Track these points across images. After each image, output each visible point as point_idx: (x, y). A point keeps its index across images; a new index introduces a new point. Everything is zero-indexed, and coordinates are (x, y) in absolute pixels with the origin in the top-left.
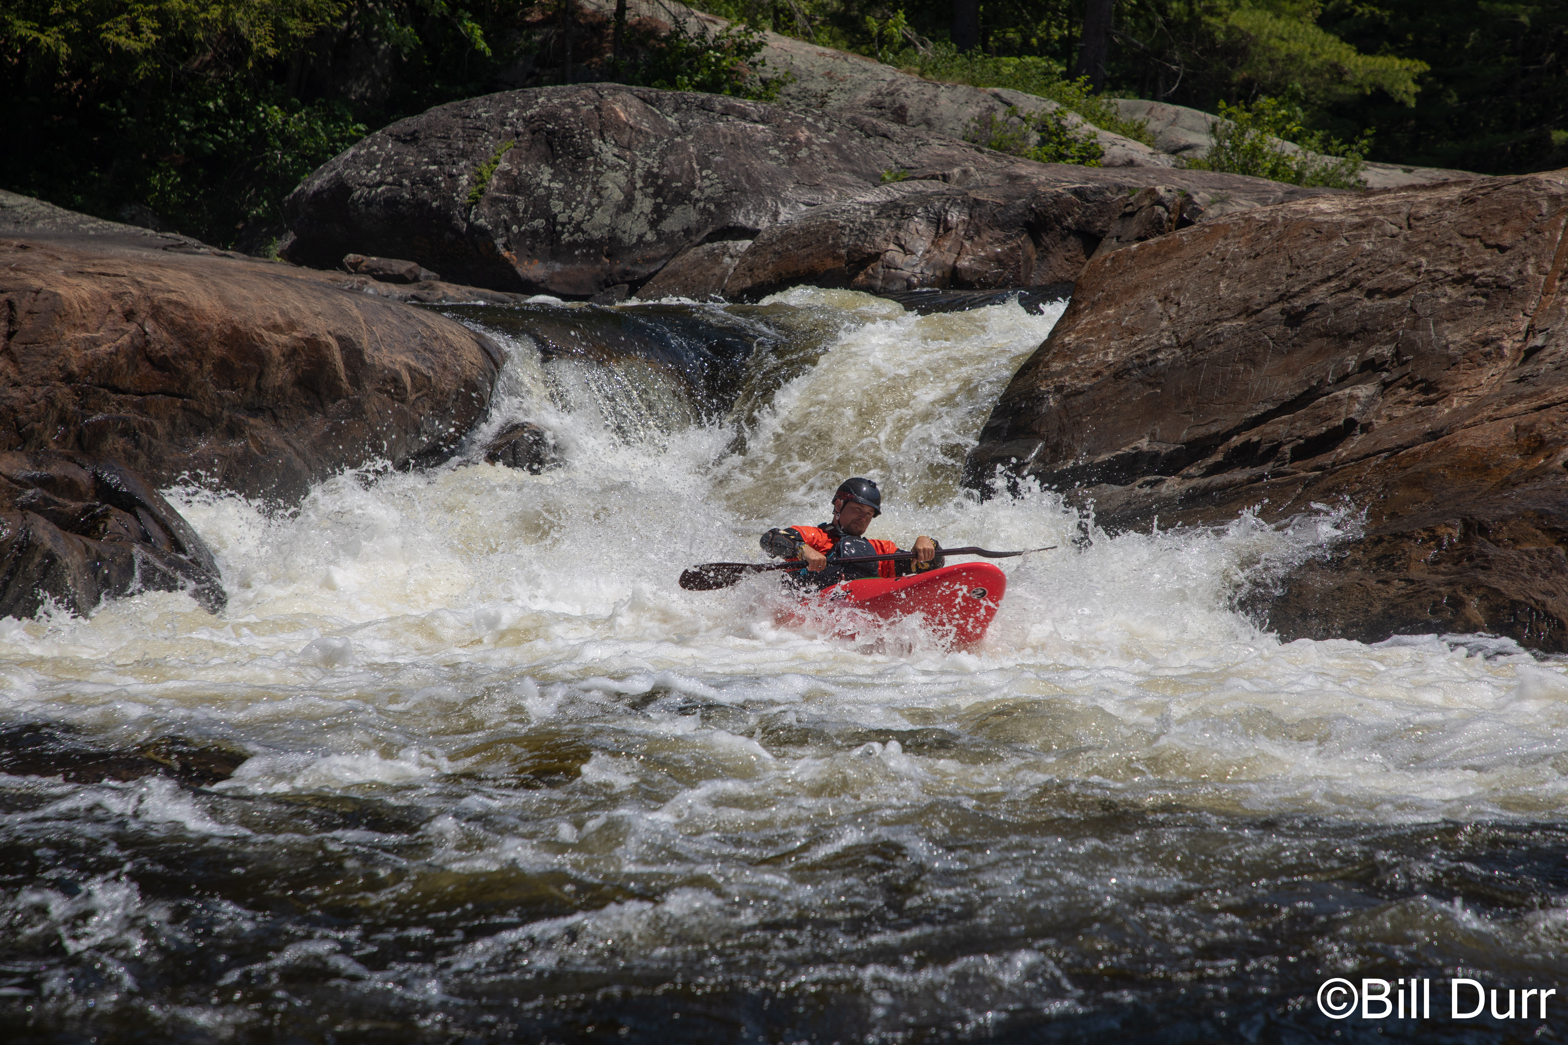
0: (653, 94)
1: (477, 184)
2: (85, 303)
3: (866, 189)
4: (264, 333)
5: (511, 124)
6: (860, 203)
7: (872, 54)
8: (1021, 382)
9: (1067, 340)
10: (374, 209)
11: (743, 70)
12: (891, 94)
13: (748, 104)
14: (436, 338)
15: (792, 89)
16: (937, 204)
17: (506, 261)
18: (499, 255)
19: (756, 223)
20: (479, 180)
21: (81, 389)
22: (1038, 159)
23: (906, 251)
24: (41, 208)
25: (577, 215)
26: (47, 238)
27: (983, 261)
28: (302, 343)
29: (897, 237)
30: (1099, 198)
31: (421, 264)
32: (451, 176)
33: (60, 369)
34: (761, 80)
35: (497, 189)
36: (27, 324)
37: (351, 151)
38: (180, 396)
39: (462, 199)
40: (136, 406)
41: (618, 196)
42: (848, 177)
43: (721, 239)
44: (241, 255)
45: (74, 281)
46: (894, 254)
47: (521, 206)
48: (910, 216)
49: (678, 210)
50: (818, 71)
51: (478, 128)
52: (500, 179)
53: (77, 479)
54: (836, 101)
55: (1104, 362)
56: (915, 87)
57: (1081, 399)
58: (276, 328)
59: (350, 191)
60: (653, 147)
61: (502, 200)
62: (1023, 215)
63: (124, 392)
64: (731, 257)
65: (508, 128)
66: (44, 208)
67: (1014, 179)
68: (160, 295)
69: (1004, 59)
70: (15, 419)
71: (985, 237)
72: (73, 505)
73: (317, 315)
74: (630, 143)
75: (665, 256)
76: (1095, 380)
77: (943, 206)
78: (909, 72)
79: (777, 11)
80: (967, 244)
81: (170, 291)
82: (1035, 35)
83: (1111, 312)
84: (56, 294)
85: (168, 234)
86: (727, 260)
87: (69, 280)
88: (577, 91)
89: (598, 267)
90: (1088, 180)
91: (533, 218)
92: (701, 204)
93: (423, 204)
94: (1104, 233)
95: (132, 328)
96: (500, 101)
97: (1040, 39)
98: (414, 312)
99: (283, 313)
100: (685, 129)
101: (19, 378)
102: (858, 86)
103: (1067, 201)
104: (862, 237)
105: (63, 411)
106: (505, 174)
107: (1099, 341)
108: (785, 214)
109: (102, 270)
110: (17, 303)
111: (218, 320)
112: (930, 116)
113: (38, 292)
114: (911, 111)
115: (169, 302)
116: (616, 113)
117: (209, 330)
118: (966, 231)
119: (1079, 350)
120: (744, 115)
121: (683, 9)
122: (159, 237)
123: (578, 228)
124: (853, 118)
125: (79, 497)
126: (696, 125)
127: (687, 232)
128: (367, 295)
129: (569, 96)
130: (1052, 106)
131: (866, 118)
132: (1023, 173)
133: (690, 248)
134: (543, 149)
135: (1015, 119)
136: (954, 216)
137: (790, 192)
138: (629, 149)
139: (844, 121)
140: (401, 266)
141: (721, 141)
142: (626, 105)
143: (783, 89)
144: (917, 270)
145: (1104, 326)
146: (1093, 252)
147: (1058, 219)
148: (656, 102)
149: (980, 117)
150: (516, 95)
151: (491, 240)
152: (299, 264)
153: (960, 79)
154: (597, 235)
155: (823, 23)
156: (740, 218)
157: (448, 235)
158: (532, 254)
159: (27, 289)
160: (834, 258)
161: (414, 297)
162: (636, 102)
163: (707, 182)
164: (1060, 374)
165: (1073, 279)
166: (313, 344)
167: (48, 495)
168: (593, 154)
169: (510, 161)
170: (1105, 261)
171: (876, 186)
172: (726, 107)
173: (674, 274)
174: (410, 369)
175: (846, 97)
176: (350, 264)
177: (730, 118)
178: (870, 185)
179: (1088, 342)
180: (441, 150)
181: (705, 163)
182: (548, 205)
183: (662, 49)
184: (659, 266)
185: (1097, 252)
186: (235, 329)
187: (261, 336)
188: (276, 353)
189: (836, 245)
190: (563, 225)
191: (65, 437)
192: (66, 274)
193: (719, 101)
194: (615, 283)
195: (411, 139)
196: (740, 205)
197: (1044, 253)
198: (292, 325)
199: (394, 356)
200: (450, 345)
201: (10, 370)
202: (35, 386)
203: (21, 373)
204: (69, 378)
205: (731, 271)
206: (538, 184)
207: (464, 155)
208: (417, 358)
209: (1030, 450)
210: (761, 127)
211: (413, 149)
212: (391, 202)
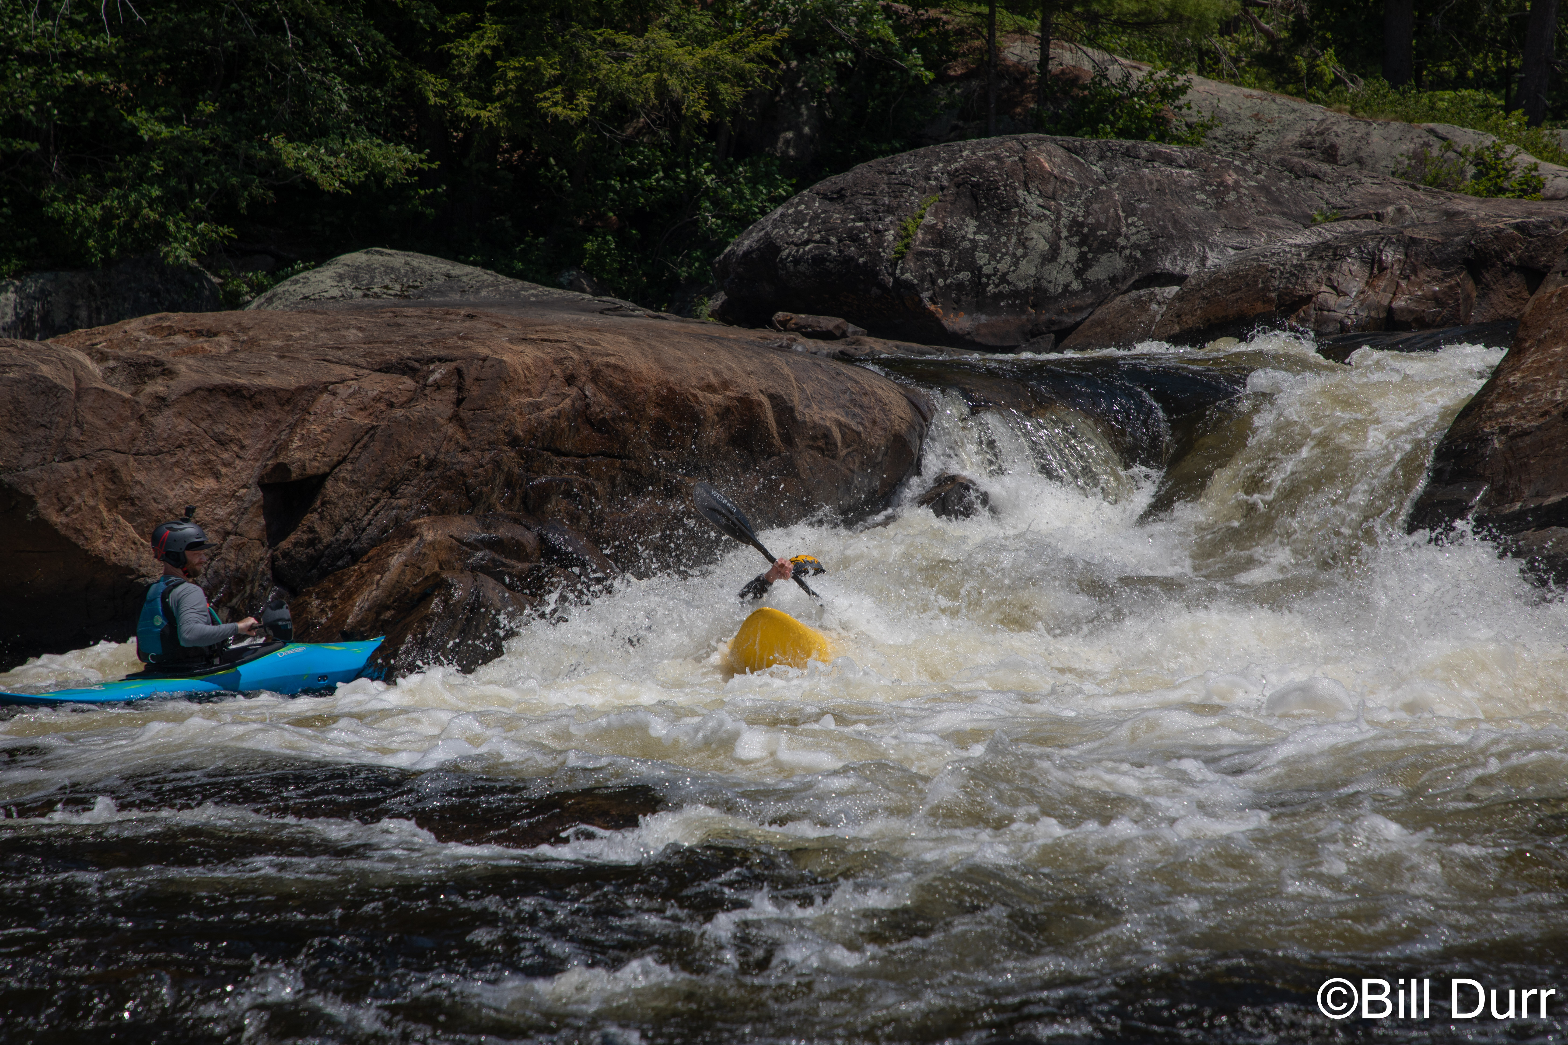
0: (1078, 144)
1: (902, 238)
2: (528, 368)
3: (1297, 231)
4: (699, 393)
5: (936, 179)
6: (1290, 245)
7: (1299, 93)
8: (1463, 423)
9: (1512, 379)
10: (802, 268)
11: (1169, 115)
12: (1322, 133)
13: (1174, 149)
14: (865, 394)
15: (1219, 133)
16: (1371, 244)
17: (932, 314)
18: (925, 309)
19: (1183, 269)
20: (904, 235)
21: (527, 453)
22: (1477, 193)
23: (1339, 292)
24: (485, 277)
25: (1003, 267)
26: (491, 305)
27: (1419, 300)
28: (735, 402)
29: (1329, 279)
30: (1543, 232)
31: (849, 318)
32: (877, 231)
33: (506, 433)
34: (1187, 125)
35: (923, 243)
36: (475, 391)
37: (780, 210)
38: (619, 457)
39: (887, 254)
40: (577, 467)
41: (1043, 246)
42: (1277, 219)
43: (1148, 286)
44: (674, 317)
45: (519, 348)
46: (1327, 296)
47: (946, 259)
48: (1343, 257)
49: (1104, 258)
50: (1245, 113)
51: (903, 184)
52: (925, 233)
53: (523, 540)
54: (1263, 143)
55: (1552, 402)
56: (1346, 126)
57: (1528, 440)
58: (710, 388)
59: (779, 250)
60: (1078, 196)
61: (928, 254)
62: (1462, 251)
63: (566, 455)
64: (1159, 303)
65: (933, 183)
66: (487, 276)
67: (1451, 215)
68: (599, 359)
69: (1439, 93)
70: (465, 484)
71: (1422, 276)
72: (520, 566)
73: (749, 374)
74: (1054, 193)
75: (1092, 304)
76: (1542, 420)
77: (1378, 246)
78: (1339, 111)
79: (1202, 54)
80: (1403, 283)
81: (609, 355)
82: (1471, 67)
83: (1558, 349)
84: (501, 361)
85: (604, 298)
86: (1154, 306)
87: (514, 347)
88: (1001, 143)
89: (1024, 317)
90: (1530, 214)
91: (958, 271)
92: (1127, 252)
93: (849, 261)
94: (1548, 268)
95: (573, 392)
96: (925, 156)
97: (1476, 72)
98: (843, 368)
99: (716, 373)
100: (1110, 177)
101: (467, 444)
102: (1287, 127)
103: (1508, 236)
104: (1293, 280)
105: (509, 474)
106: (930, 228)
107: (1546, 380)
108: (1212, 259)
109: (544, 336)
110: (465, 371)
111: (655, 382)
112: (1362, 154)
113: (484, 360)
114: (1342, 150)
115: (608, 365)
116: (1040, 163)
117: (646, 391)
118: (1402, 270)
119: (1524, 389)
120: (1170, 161)
121: (1107, 57)
122: (596, 302)
123: (1003, 279)
124: (1283, 159)
125: (526, 558)
126: (1121, 172)
127: (1114, 280)
128: (797, 353)
129: (993, 148)
130: (1490, 139)
131: (1296, 159)
132: (1461, 209)
133: (1116, 296)
134: (968, 202)
135: (1451, 154)
136: (1389, 256)
137: (1217, 237)
138: (1054, 199)
139: (1272, 163)
140: (828, 322)
141: (1147, 187)
142: (1050, 155)
143: (1209, 133)
144: (1351, 311)
145: (1551, 364)
146: (1537, 288)
147: (1499, 255)
148: (1081, 151)
149: (1415, 155)
150: (941, 150)
151: (917, 294)
152: (730, 324)
153: (1393, 115)
154: (1022, 285)
155: (1249, 64)
156: (1167, 264)
157: (875, 291)
158: (957, 306)
159: (474, 357)
160: (1264, 302)
161: (842, 352)
162: (1061, 152)
163: (1133, 230)
164: (1505, 414)
165: (1516, 316)
166: (746, 403)
167: (496, 556)
168: (1017, 205)
169: (935, 214)
170: (1551, 297)
171: (1306, 227)
172: (1152, 153)
173: (1101, 323)
174: (840, 425)
175: (1274, 138)
176: (779, 322)
177: (1156, 164)
178: (1301, 227)
179: (1535, 381)
180: (867, 206)
181: (1130, 210)
182: (973, 257)
183: (1085, 96)
184: (1085, 315)
185: (1541, 288)
186: (670, 389)
187: (695, 396)
188: (710, 412)
189: (1266, 289)
190: (988, 277)
191: (511, 500)
192: (511, 341)
193: (1144, 147)
194: (1041, 333)
195: (838, 196)
196: (1167, 251)
197: (1485, 291)
198: (725, 385)
199: (824, 413)
200: (879, 400)
201: (460, 436)
202: (483, 450)
203: (469, 438)
204: (514, 442)
205: (1158, 318)
206: (963, 237)
207: (890, 210)
208: (847, 414)
209: (1474, 493)
210: (1187, 172)
211: (839, 207)
212: (819, 260)
